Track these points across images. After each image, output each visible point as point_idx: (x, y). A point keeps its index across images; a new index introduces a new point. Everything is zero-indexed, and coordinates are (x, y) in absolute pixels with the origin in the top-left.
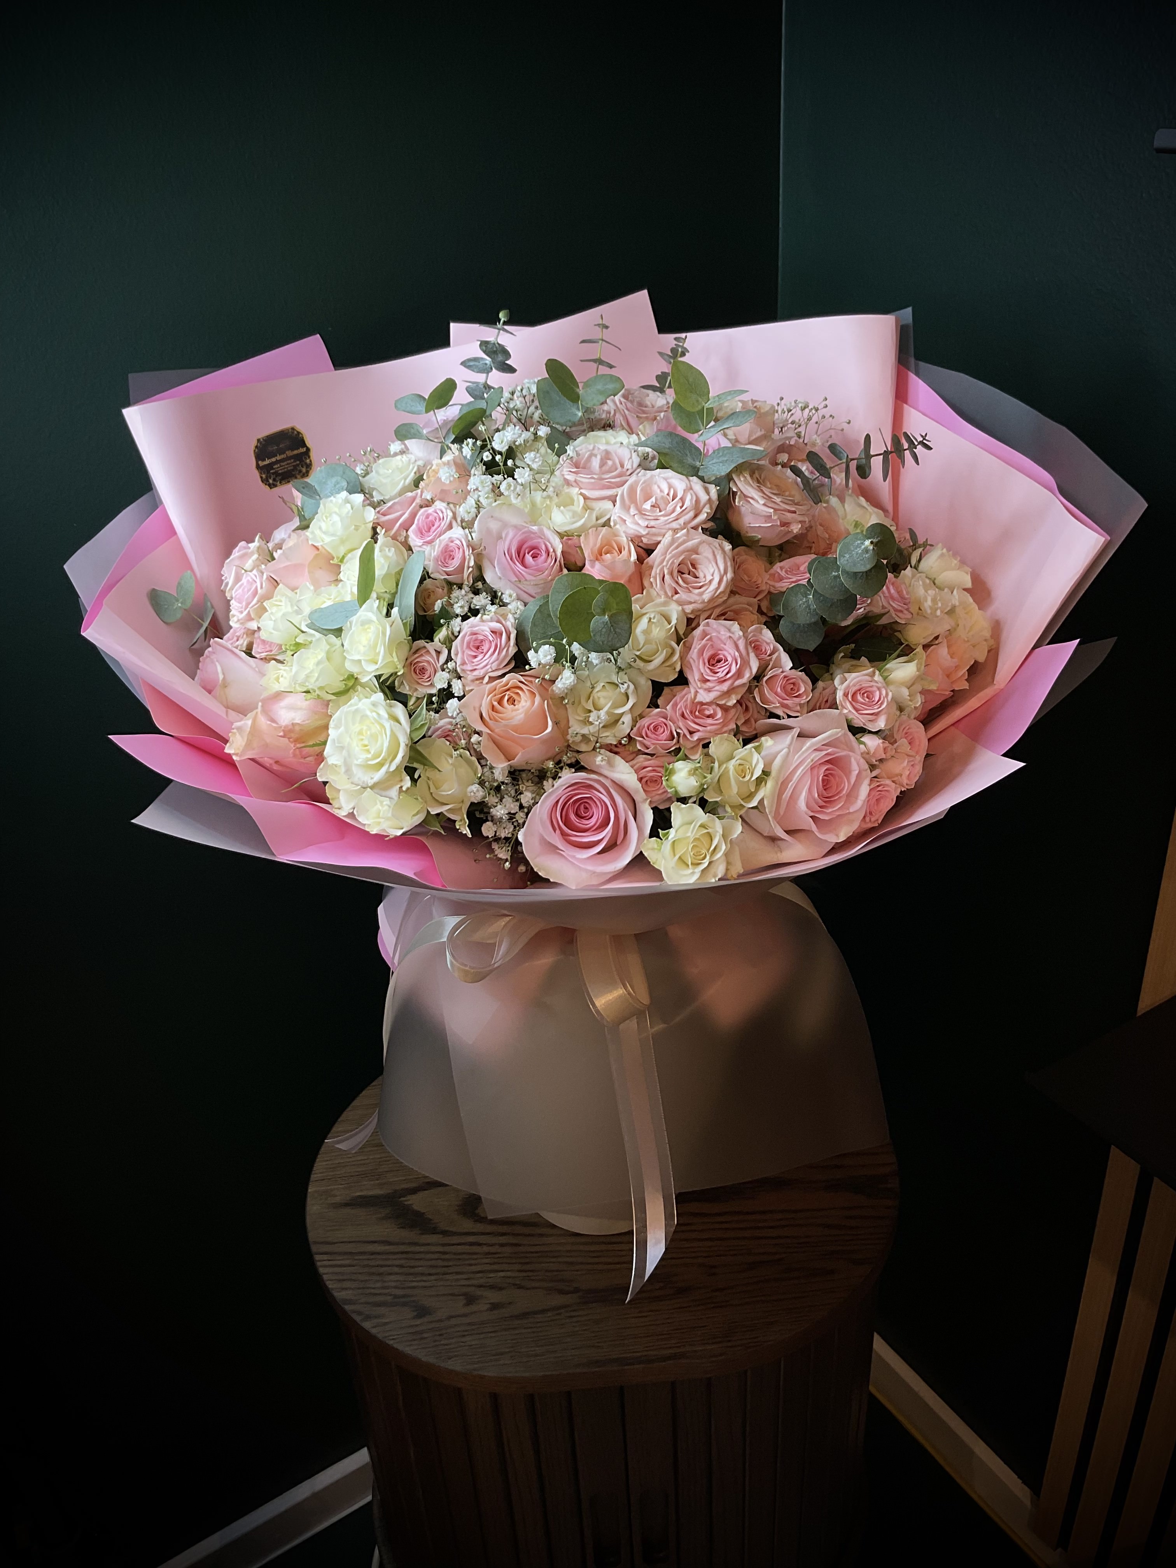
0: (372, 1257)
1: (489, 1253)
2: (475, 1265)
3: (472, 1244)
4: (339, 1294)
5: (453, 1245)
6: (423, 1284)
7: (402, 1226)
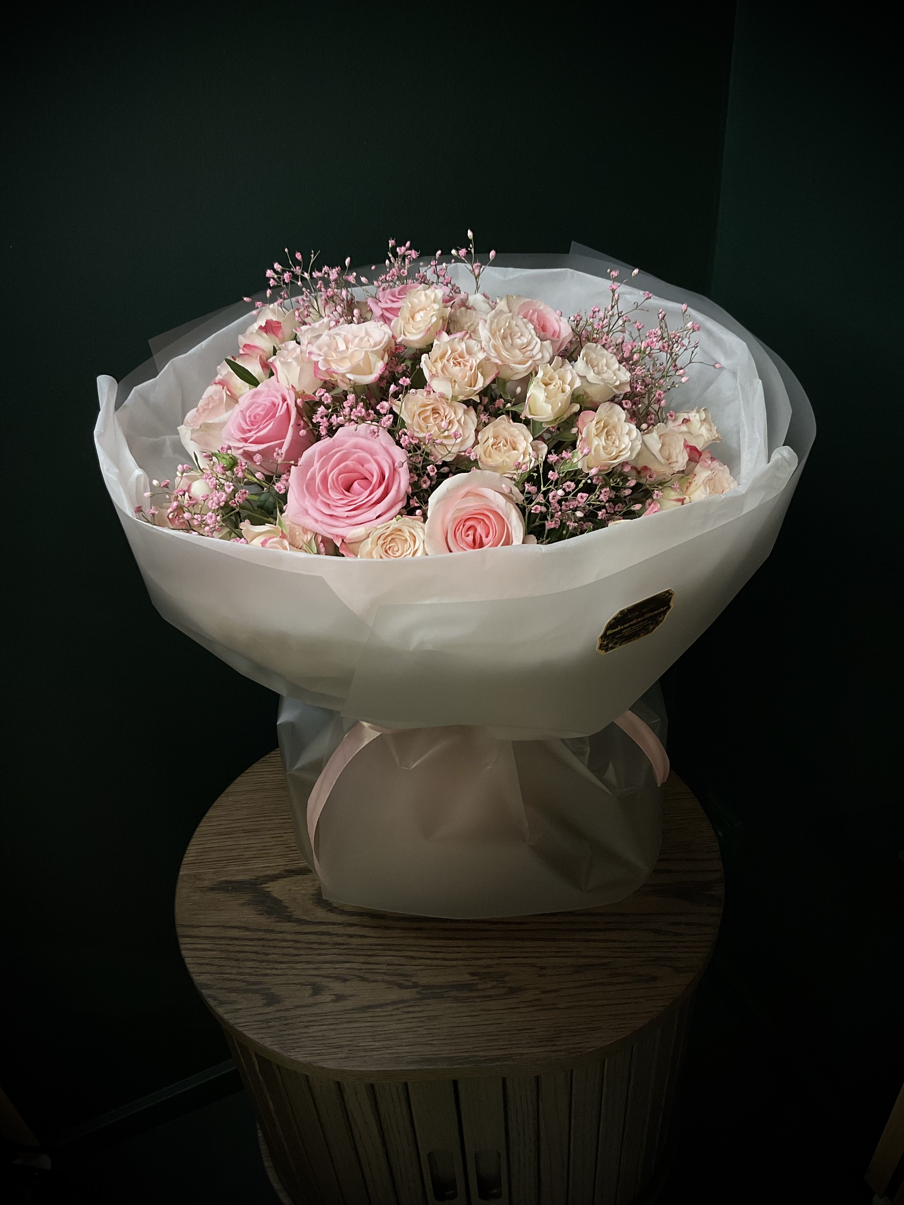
0: (230, 943)
1: (337, 944)
2: (325, 955)
3: (323, 933)
4: (198, 978)
5: (305, 933)
6: (274, 972)
7: (260, 912)
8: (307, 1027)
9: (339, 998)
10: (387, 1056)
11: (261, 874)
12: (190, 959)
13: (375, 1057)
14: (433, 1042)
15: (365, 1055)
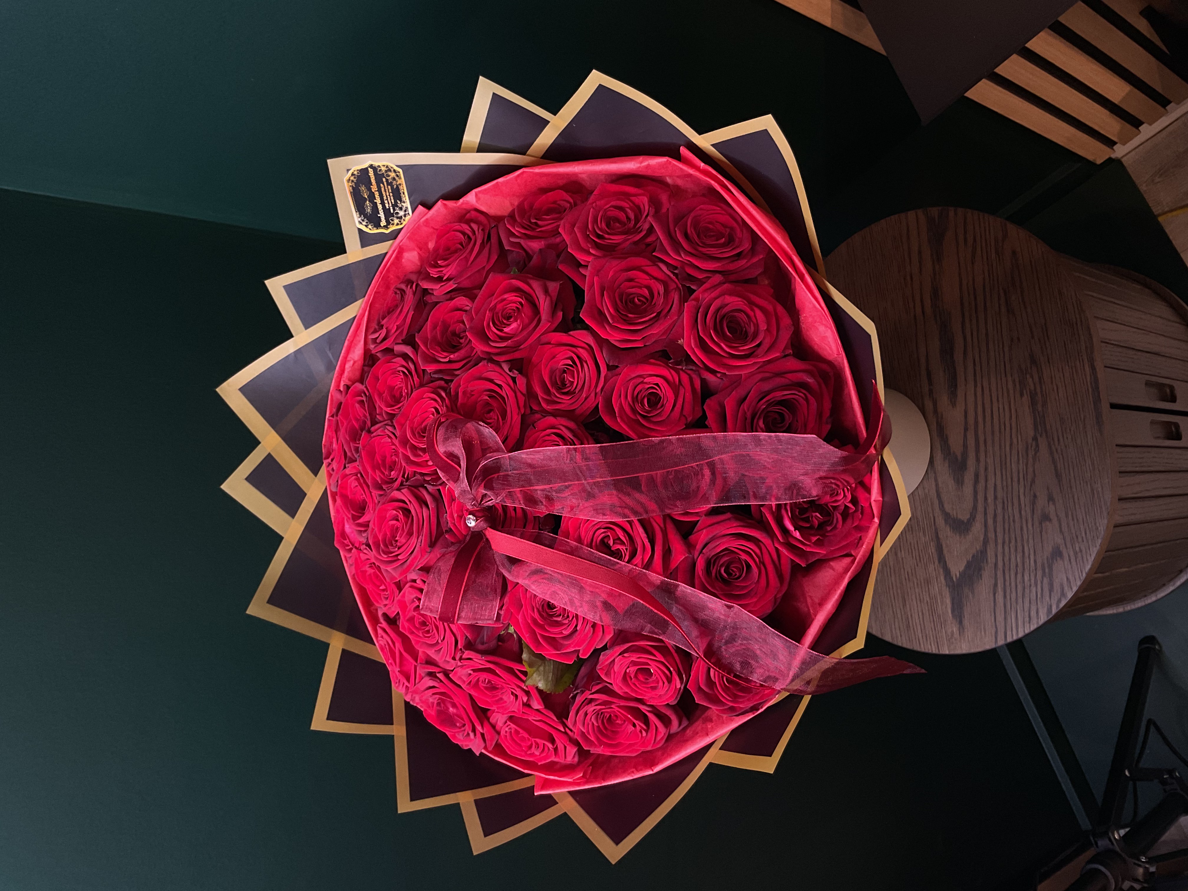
1: (1003, 508)
5: (996, 537)
6: (1032, 555)
7: (980, 577)
9: (1051, 499)
11: (944, 583)
12: (1026, 628)
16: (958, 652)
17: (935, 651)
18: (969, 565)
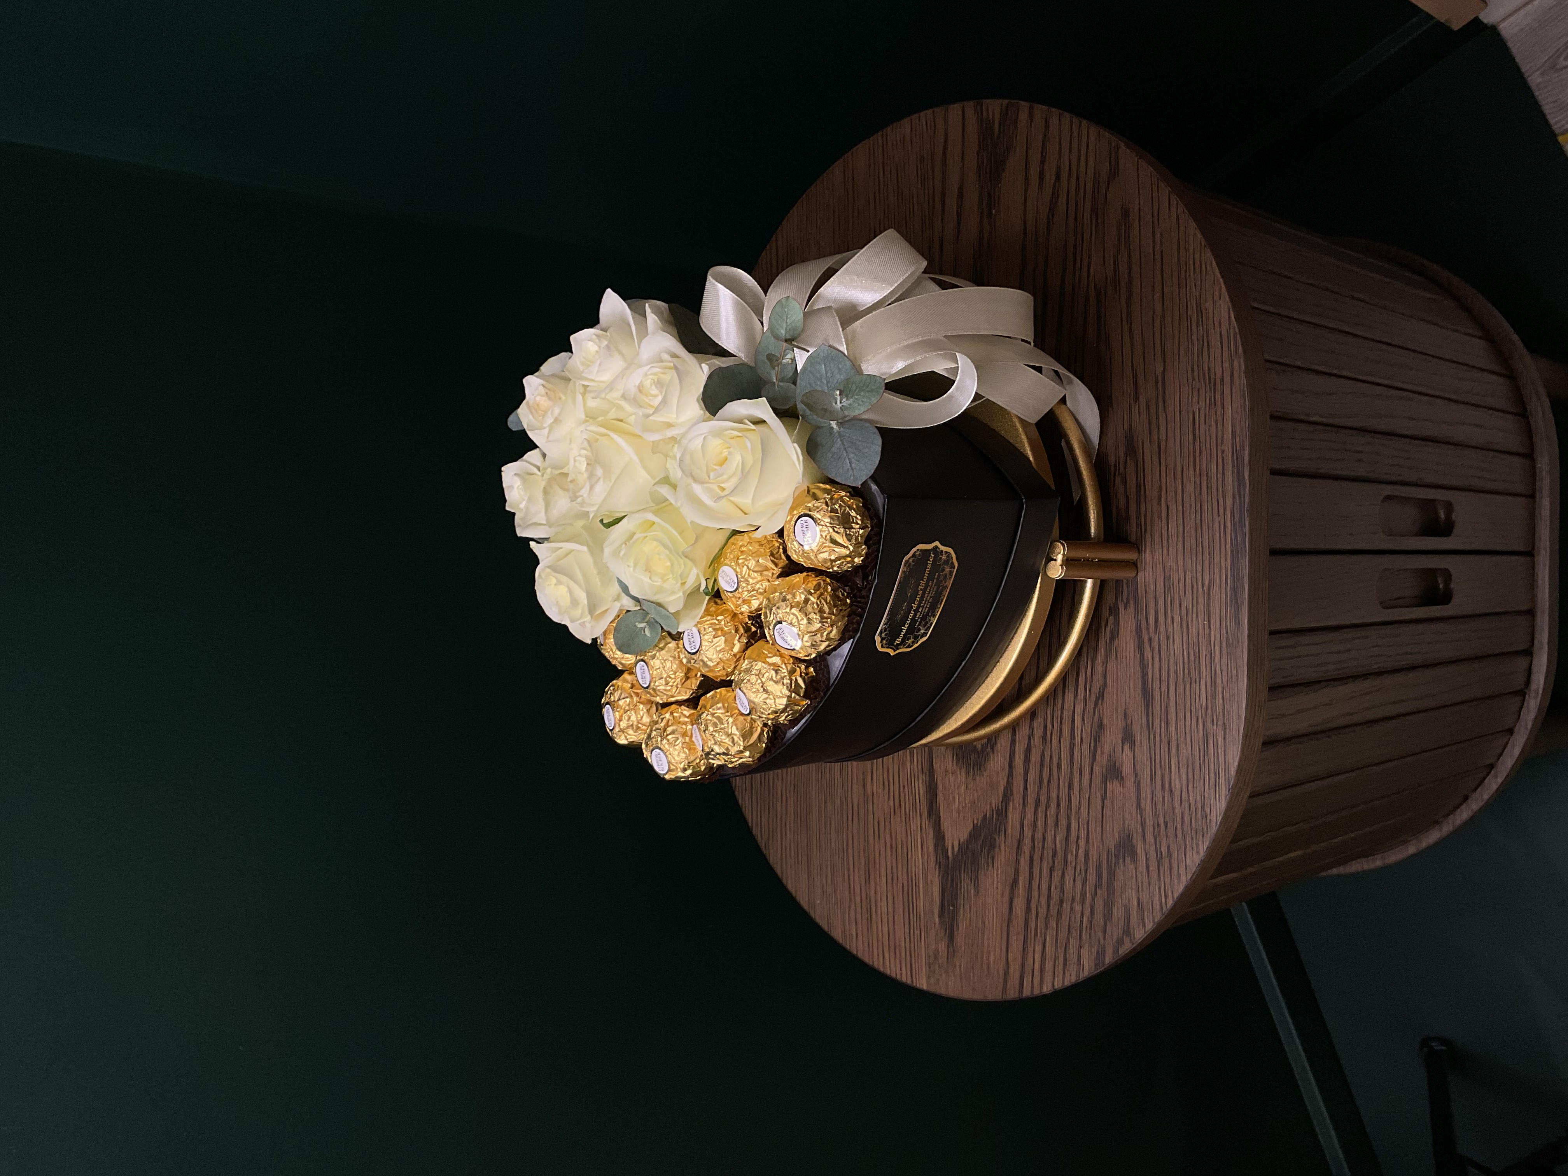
0: (1034, 912)
1: (1044, 737)
2: (1060, 758)
3: (1027, 760)
4: (1086, 968)
5: (1026, 788)
6: (1082, 842)
7: (990, 861)
8: (1171, 791)
9: (1128, 737)
10: (1224, 660)
11: (932, 858)
12: (1056, 979)
13: (1225, 680)
14: (1207, 582)
15: (1221, 696)
16: (942, 990)
17: (905, 978)
18: (975, 833)
